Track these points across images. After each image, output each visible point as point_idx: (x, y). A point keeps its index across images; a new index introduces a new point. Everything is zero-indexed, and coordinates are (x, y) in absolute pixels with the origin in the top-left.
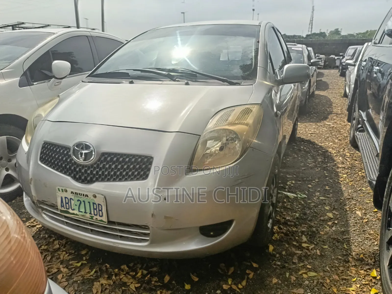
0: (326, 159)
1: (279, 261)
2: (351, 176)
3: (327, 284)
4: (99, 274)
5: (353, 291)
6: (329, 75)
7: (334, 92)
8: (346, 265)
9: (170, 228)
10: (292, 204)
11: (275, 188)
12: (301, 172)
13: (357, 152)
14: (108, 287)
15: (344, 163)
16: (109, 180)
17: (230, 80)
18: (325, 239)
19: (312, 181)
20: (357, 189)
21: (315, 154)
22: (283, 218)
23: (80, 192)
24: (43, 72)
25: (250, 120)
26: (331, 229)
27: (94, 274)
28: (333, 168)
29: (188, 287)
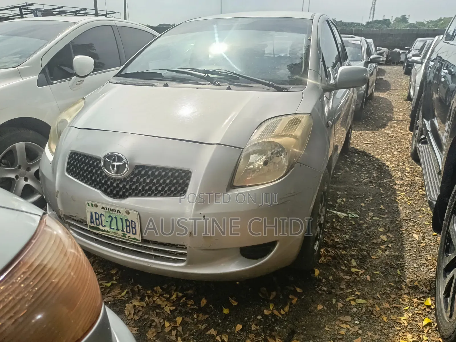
0: (383, 174)
1: (325, 287)
2: (411, 194)
3: (377, 312)
4: (131, 295)
5: (404, 320)
6: (391, 73)
7: (395, 94)
8: (398, 292)
9: (208, 248)
10: (342, 224)
11: (324, 206)
12: (354, 188)
13: (419, 166)
14: (141, 309)
15: (403, 179)
16: (143, 195)
17: (277, 85)
18: (376, 264)
19: (365, 198)
20: (416, 209)
21: (370, 168)
22: (332, 240)
23: (112, 208)
24: (63, 69)
25: (298, 132)
26: (384, 254)
27: (125, 295)
28: (390, 184)
29: (226, 311)
